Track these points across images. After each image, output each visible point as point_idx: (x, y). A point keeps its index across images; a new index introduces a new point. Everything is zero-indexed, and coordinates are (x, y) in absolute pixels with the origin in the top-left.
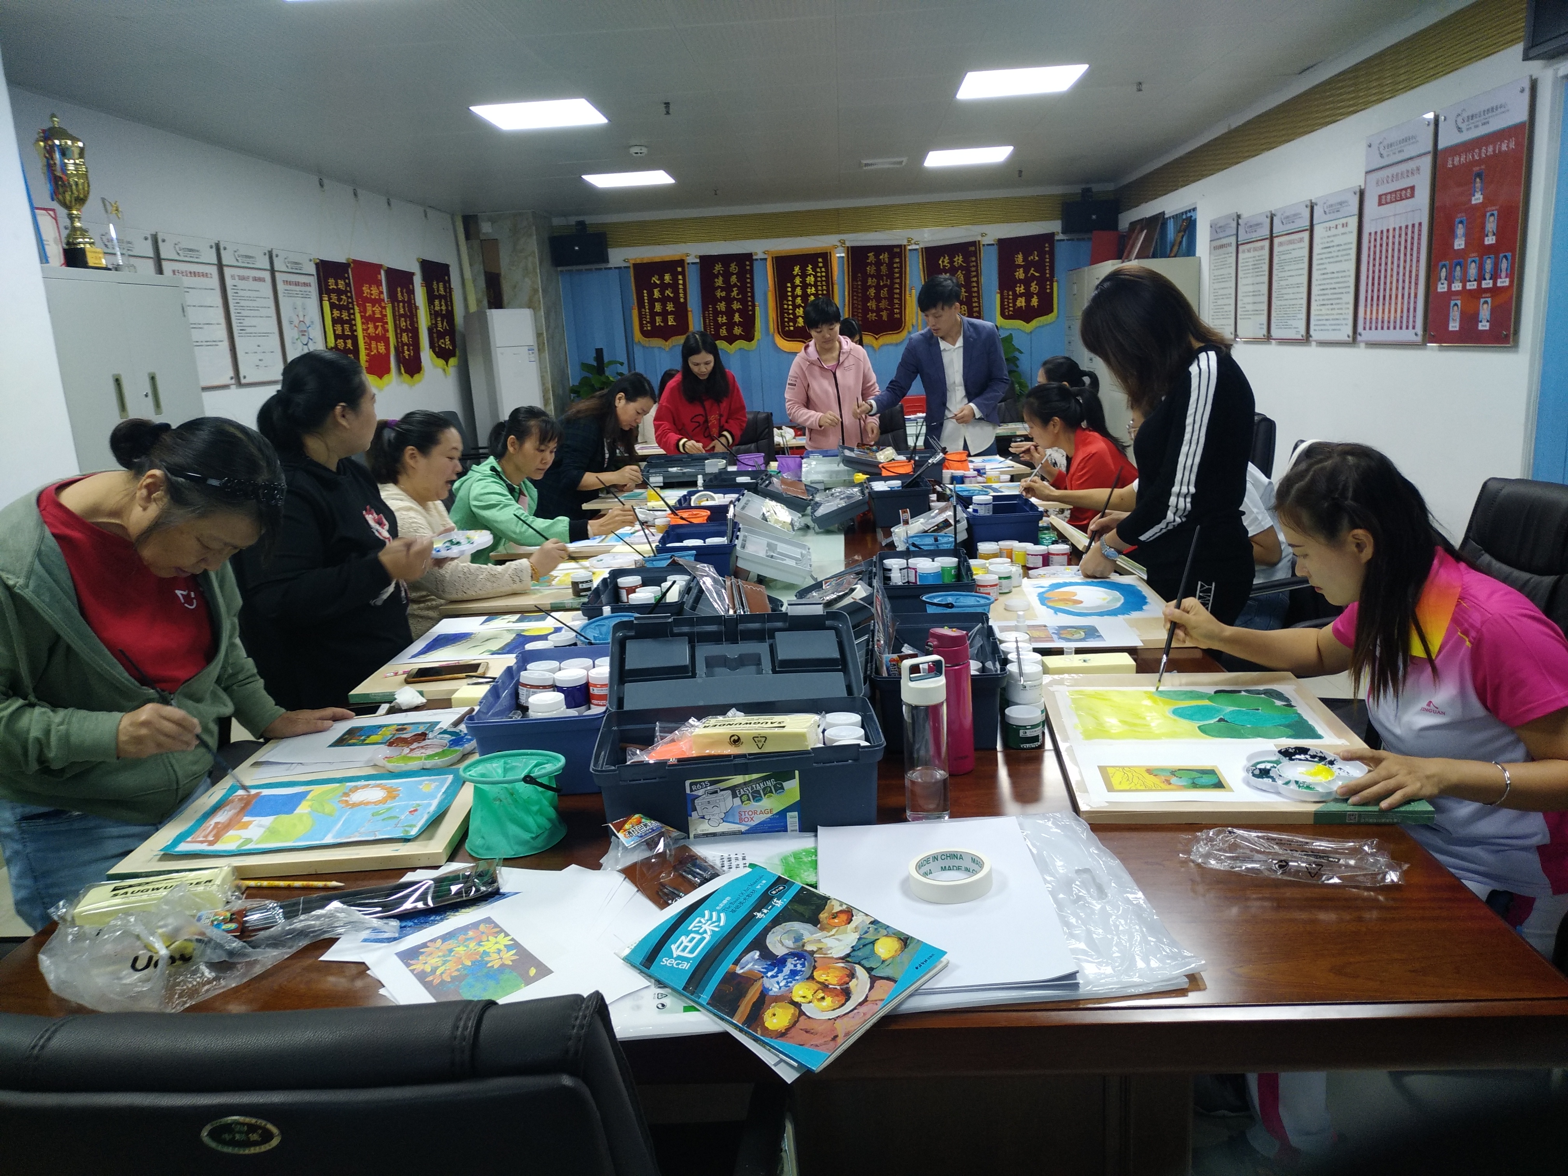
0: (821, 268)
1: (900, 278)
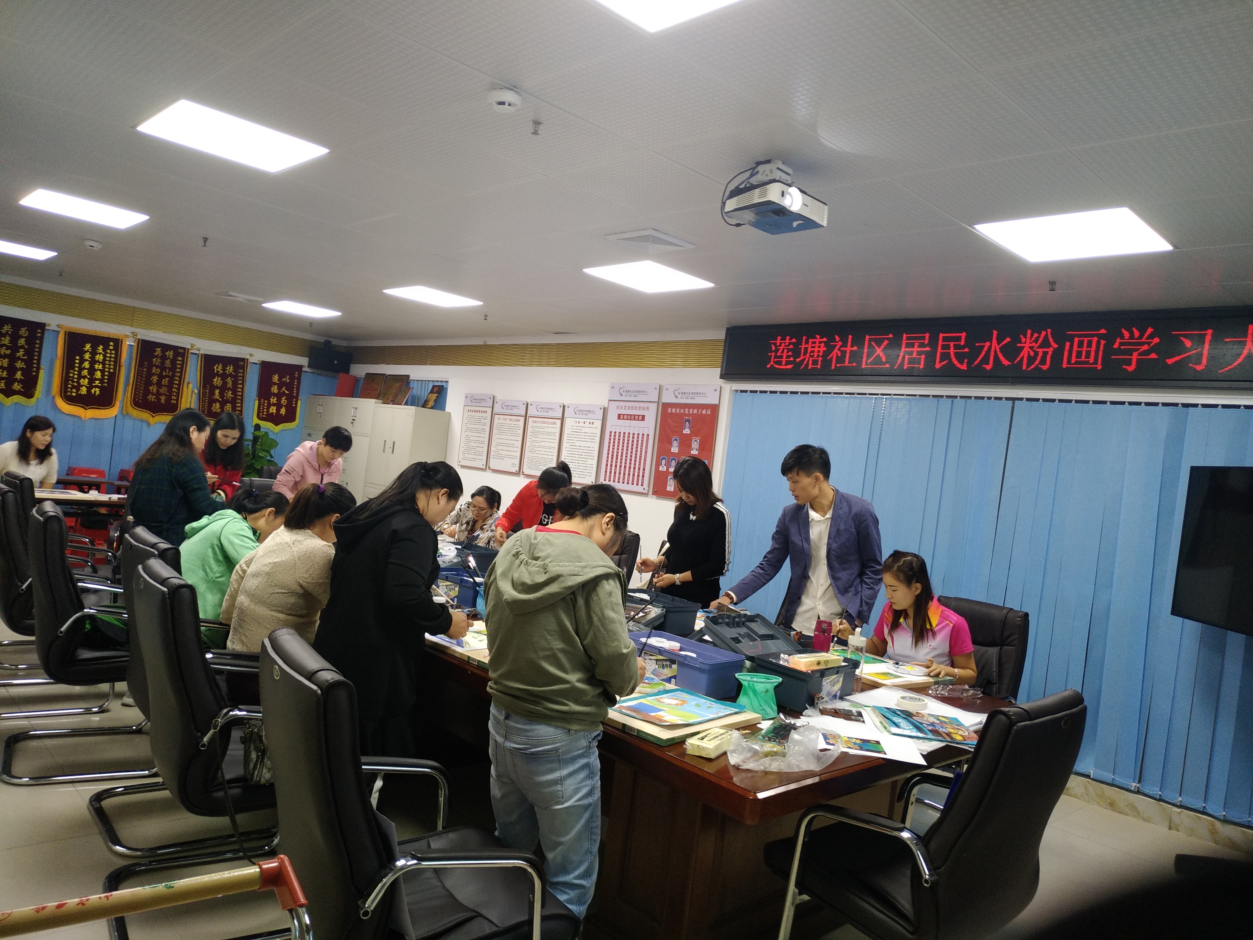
0: (111, 350)
1: (181, 372)
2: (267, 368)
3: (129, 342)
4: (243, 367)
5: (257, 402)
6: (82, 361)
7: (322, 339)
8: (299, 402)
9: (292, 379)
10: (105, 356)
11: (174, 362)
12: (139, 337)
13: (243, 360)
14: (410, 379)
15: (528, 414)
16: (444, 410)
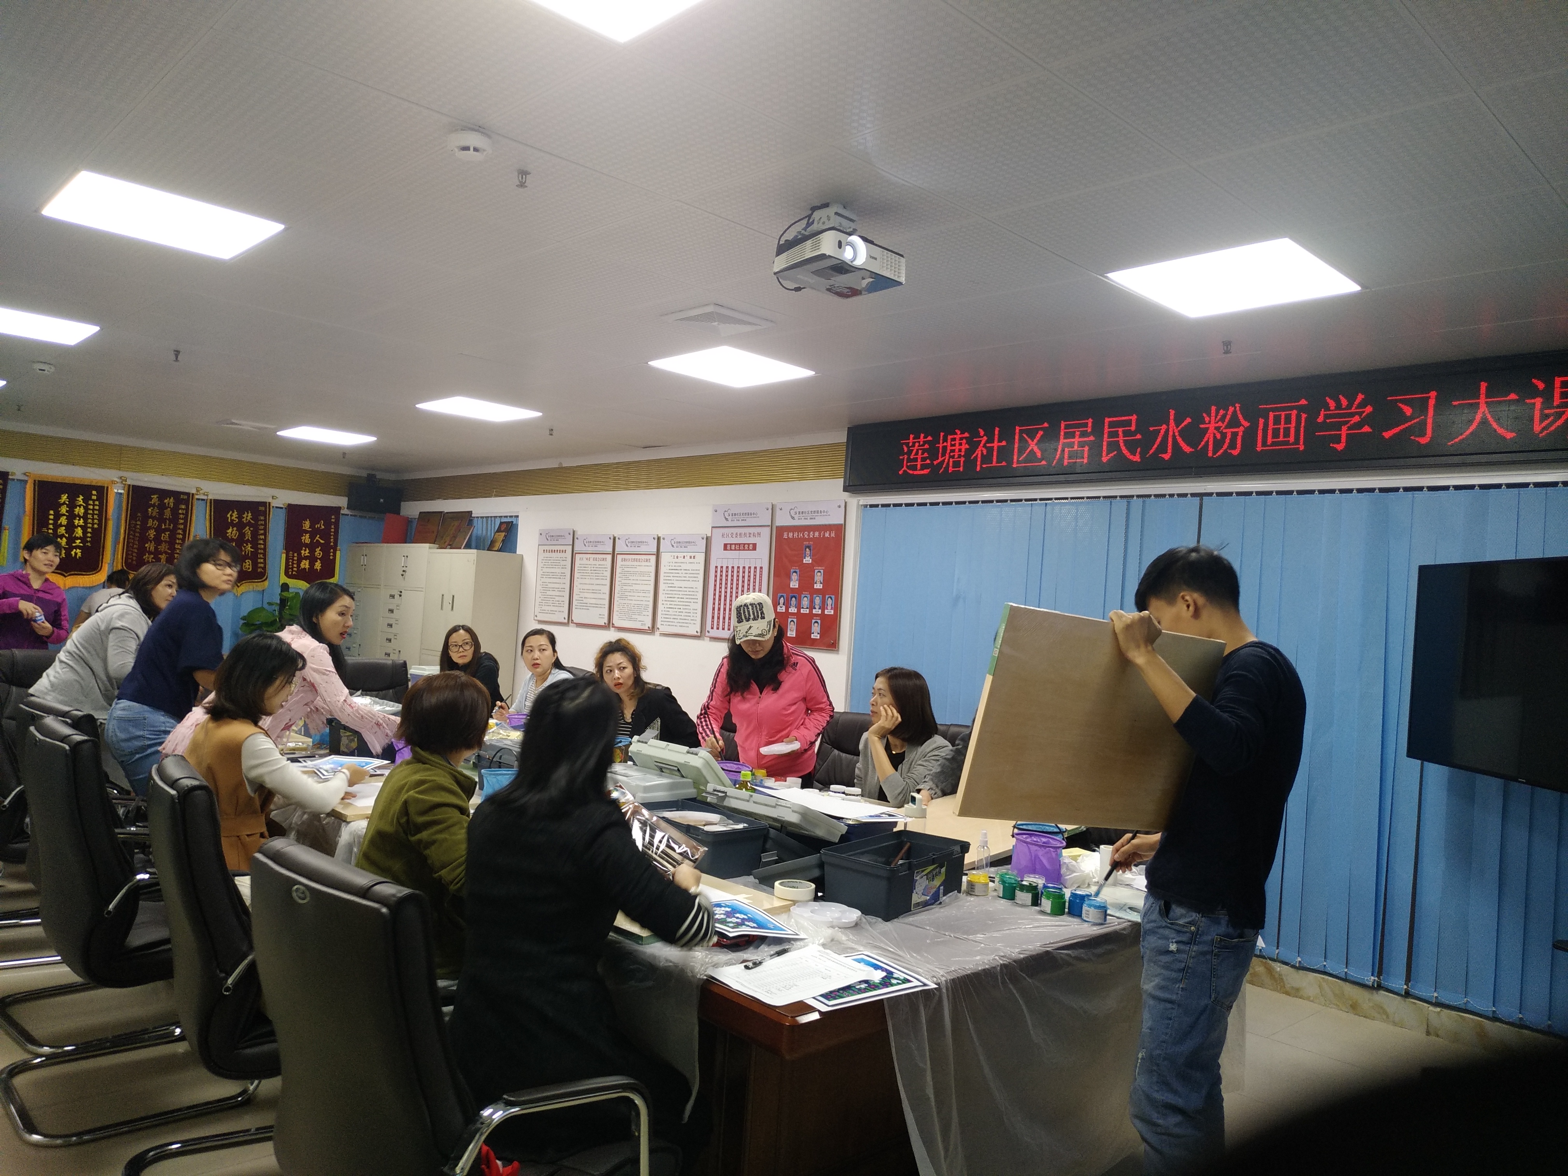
0: (94, 501)
1: (185, 524)
2: (295, 513)
3: (117, 490)
4: (265, 514)
5: (284, 556)
6: (58, 516)
7: (364, 474)
8: (338, 553)
9: (328, 524)
10: (86, 509)
11: (175, 511)
12: (129, 482)
13: (264, 504)
14: (473, 516)
15: (616, 550)
16: (515, 552)
